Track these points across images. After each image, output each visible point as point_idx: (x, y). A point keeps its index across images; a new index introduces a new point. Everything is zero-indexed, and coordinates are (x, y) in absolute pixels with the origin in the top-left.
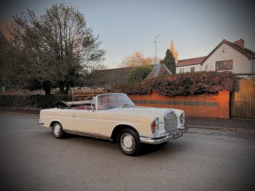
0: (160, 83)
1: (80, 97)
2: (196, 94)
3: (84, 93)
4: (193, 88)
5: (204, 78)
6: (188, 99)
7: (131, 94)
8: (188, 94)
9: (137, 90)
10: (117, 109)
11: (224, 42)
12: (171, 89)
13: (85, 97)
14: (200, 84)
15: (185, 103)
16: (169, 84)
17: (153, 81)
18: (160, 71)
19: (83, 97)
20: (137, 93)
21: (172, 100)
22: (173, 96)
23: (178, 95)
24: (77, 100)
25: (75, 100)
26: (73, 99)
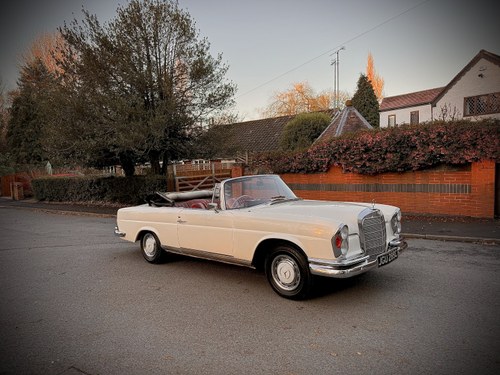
0: (348, 149)
1: (190, 179)
2: (423, 168)
3: (197, 172)
4: (417, 157)
5: (439, 135)
6: (407, 180)
7: (289, 172)
8: (407, 169)
9: (301, 163)
11: (483, 55)
12: (369, 160)
13: (198, 179)
14: (432, 148)
15: (400, 188)
16: (367, 150)
17: (333, 144)
18: (347, 123)
19: (194, 179)
20: (300, 170)
21: (372, 182)
22: (376, 174)
23: (386, 171)
24: (185, 185)
25: (180, 185)
26: (177, 183)
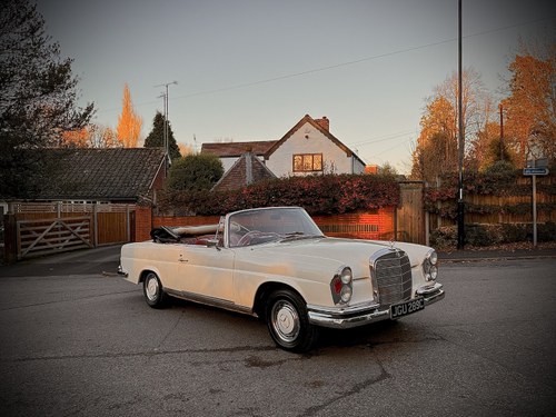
2: (349, 211)
5: (361, 185)
10: (272, 244)
13: (41, 224)
14: (355, 195)
16: (304, 195)
24: (28, 233)
25: (22, 233)
26: (19, 230)
